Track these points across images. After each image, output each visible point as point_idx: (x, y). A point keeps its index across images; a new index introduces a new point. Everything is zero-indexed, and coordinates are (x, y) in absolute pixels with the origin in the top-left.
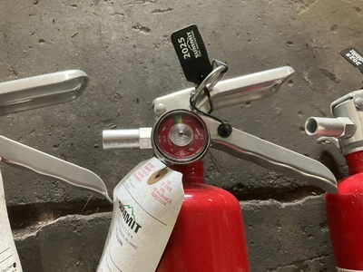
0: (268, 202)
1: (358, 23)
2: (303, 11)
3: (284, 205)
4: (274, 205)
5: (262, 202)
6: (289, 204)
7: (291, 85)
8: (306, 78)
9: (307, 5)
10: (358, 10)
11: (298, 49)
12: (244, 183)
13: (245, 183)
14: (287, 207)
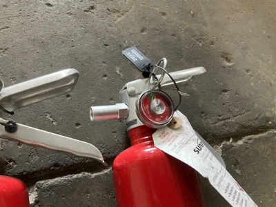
0: (80, 175)
1: (164, 24)
2: (119, 19)
3: (94, 175)
4: (85, 177)
5: (75, 176)
6: (97, 174)
7: (105, 78)
8: (118, 72)
9: (123, 14)
10: (164, 14)
11: (112, 50)
12: (59, 162)
13: (61, 163)
14: (96, 177)
